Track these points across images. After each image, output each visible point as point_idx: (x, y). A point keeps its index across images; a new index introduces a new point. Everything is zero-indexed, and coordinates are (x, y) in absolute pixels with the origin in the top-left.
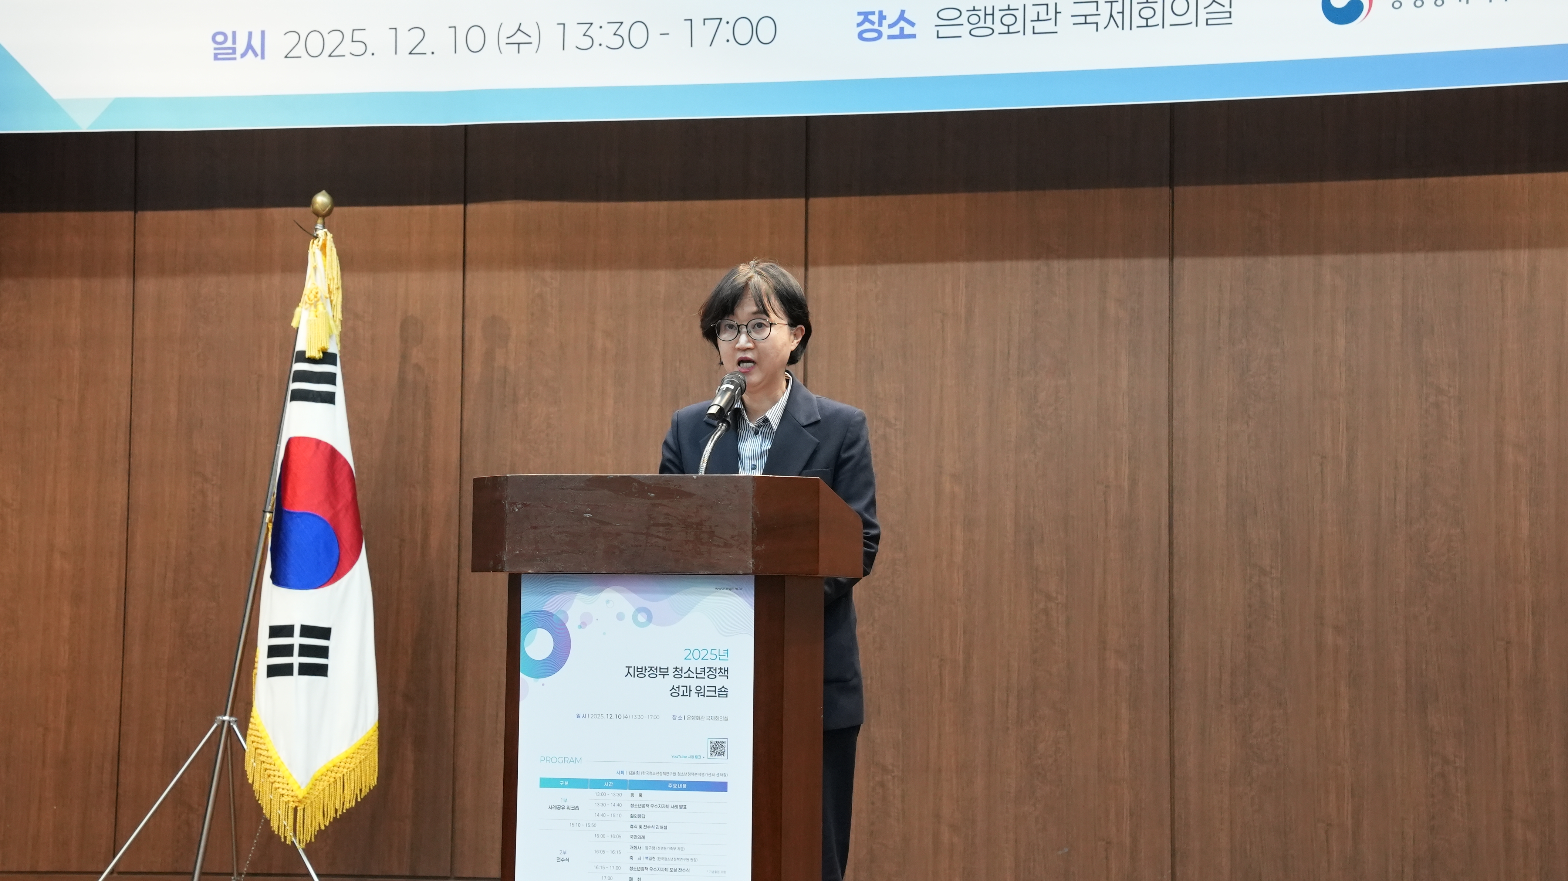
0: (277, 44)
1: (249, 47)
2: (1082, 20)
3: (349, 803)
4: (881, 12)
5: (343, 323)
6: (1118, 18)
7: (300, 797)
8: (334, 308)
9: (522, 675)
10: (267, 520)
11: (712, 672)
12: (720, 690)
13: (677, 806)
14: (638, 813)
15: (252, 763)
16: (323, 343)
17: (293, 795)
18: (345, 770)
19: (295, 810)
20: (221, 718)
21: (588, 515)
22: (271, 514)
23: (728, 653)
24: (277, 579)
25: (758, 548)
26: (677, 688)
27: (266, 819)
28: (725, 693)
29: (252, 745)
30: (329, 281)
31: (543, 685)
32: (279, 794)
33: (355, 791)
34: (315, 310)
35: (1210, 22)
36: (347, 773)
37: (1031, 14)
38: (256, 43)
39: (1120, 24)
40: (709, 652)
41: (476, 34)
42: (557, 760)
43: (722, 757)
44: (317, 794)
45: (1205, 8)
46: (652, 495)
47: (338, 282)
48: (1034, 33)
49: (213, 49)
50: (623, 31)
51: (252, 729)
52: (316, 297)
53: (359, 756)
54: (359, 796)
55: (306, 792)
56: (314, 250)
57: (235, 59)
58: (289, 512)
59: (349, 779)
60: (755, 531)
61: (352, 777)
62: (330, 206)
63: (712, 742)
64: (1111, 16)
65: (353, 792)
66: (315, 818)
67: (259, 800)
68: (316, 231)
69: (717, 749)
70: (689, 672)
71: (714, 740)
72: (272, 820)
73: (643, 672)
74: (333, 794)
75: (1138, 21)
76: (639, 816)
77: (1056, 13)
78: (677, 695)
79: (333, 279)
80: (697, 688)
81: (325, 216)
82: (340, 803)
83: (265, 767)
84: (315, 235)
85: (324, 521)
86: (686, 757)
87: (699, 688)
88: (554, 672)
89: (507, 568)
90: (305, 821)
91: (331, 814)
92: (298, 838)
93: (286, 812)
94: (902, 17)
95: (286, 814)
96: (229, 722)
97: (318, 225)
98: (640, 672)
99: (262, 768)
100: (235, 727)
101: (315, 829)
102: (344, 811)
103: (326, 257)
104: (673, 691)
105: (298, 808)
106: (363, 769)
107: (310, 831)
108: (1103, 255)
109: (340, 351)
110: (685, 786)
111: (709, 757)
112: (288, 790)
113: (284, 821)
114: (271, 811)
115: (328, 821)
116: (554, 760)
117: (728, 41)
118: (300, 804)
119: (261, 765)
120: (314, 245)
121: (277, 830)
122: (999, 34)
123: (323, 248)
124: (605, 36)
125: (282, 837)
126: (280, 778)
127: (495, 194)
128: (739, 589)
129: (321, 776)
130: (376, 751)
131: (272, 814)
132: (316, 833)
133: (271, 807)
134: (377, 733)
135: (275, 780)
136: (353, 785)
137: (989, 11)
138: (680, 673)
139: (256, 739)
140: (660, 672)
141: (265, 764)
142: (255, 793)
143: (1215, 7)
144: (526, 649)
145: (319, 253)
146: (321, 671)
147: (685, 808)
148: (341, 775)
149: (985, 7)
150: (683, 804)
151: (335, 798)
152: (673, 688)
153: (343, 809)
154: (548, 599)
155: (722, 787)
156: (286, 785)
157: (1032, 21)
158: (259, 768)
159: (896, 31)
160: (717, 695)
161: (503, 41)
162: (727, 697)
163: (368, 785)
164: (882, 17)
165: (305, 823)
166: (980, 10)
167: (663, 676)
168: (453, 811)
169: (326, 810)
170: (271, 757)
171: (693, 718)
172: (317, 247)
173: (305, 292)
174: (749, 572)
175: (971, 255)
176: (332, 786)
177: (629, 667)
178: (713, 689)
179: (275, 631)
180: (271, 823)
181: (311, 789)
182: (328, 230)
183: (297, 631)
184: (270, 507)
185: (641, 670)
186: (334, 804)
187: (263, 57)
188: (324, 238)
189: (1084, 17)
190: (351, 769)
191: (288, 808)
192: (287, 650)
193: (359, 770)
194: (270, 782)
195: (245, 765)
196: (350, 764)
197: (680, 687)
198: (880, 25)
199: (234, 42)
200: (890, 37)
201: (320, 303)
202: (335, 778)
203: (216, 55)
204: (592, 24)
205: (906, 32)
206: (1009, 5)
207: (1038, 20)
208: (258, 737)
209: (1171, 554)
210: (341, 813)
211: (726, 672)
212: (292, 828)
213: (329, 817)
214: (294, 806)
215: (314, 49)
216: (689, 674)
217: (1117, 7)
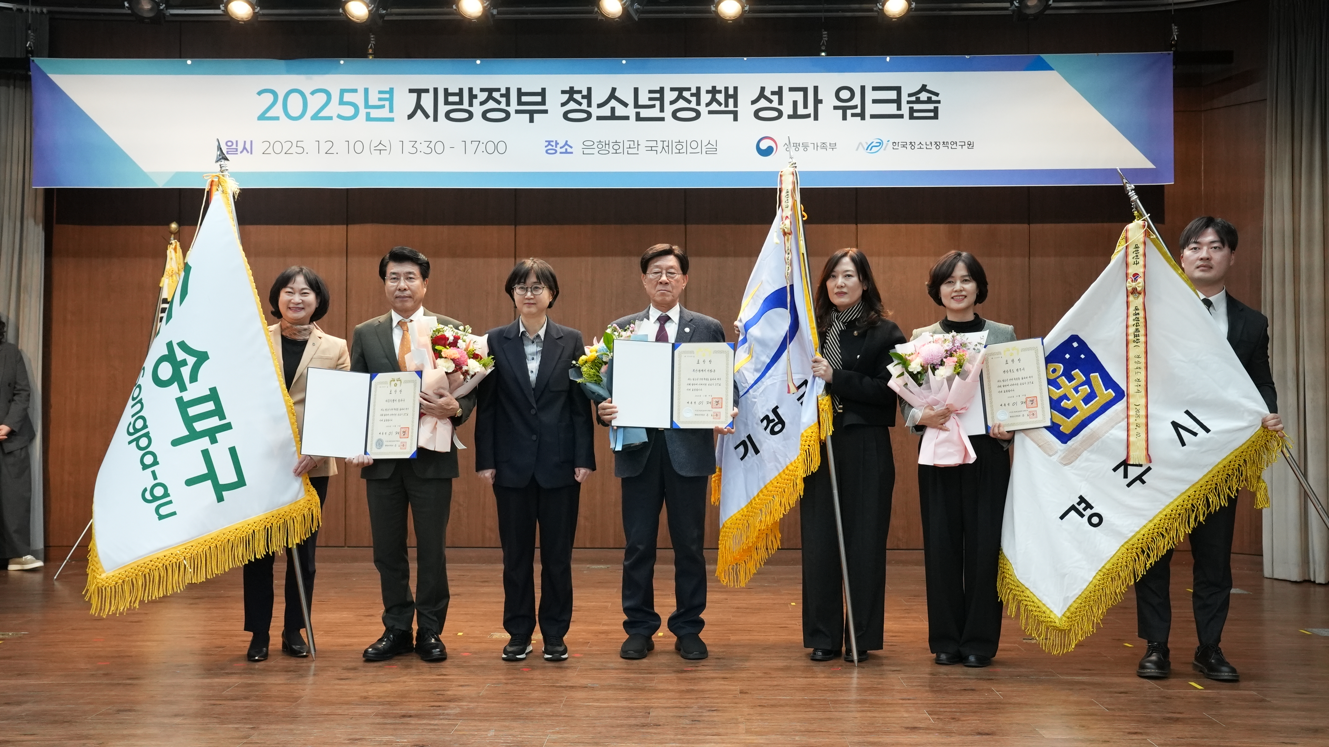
0: (258, 148)
1: (245, 148)
2: (650, 149)
4: (556, 141)
6: (666, 148)
30: (178, 265)
34: (172, 279)
37: (627, 145)
38: (248, 147)
39: (667, 151)
41: (359, 145)
45: (705, 146)
48: (628, 154)
49: (226, 149)
50: (432, 145)
52: (172, 273)
57: (237, 154)
64: (663, 147)
75: (675, 150)
77: (638, 145)
94: (566, 144)
117: (483, 152)
122: (612, 153)
124: (423, 147)
127: (362, 221)
137: (607, 143)
143: (709, 146)
157: (627, 148)
159: (563, 150)
161: (372, 148)
164: (557, 143)
166: (603, 142)
187: (251, 153)
198: (556, 147)
199: (237, 146)
200: (561, 153)
201: (174, 276)
204: (416, 142)
205: (568, 151)
206: (616, 141)
207: (630, 148)
215: (277, 150)
217: (666, 144)
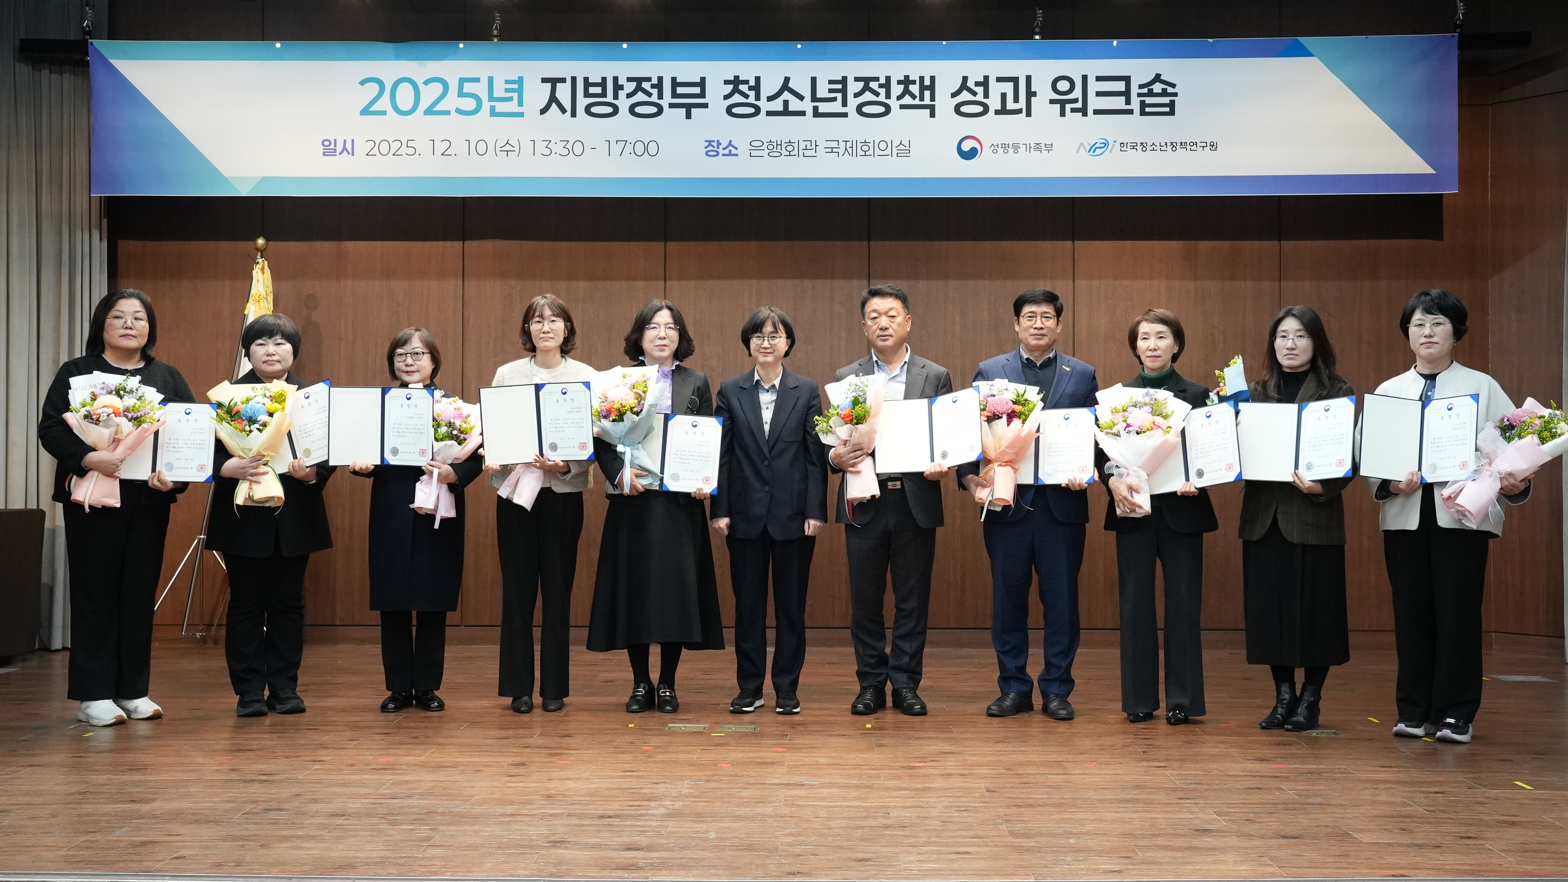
0: (361, 148)
1: (345, 148)
2: (830, 150)
4: (718, 141)
6: (850, 150)
35: (898, 155)
37: (802, 146)
38: (349, 147)
39: (851, 154)
45: (896, 147)
48: (804, 156)
49: (322, 149)
50: (569, 146)
57: (335, 155)
64: (846, 149)
75: (860, 152)
77: (816, 146)
94: (730, 144)
108: (832, 277)
122: (785, 156)
124: (559, 148)
137: (779, 143)
143: (901, 147)
149: (777, 141)
157: (803, 150)
159: (727, 152)
161: (498, 149)
164: (719, 144)
166: (774, 142)
175: (760, 276)
187: (353, 155)
198: (718, 148)
199: (335, 146)
200: (723, 155)
203: (324, 153)
204: (550, 141)
205: (733, 153)
206: (790, 140)
207: (806, 149)
215: (384, 151)
217: (849, 144)
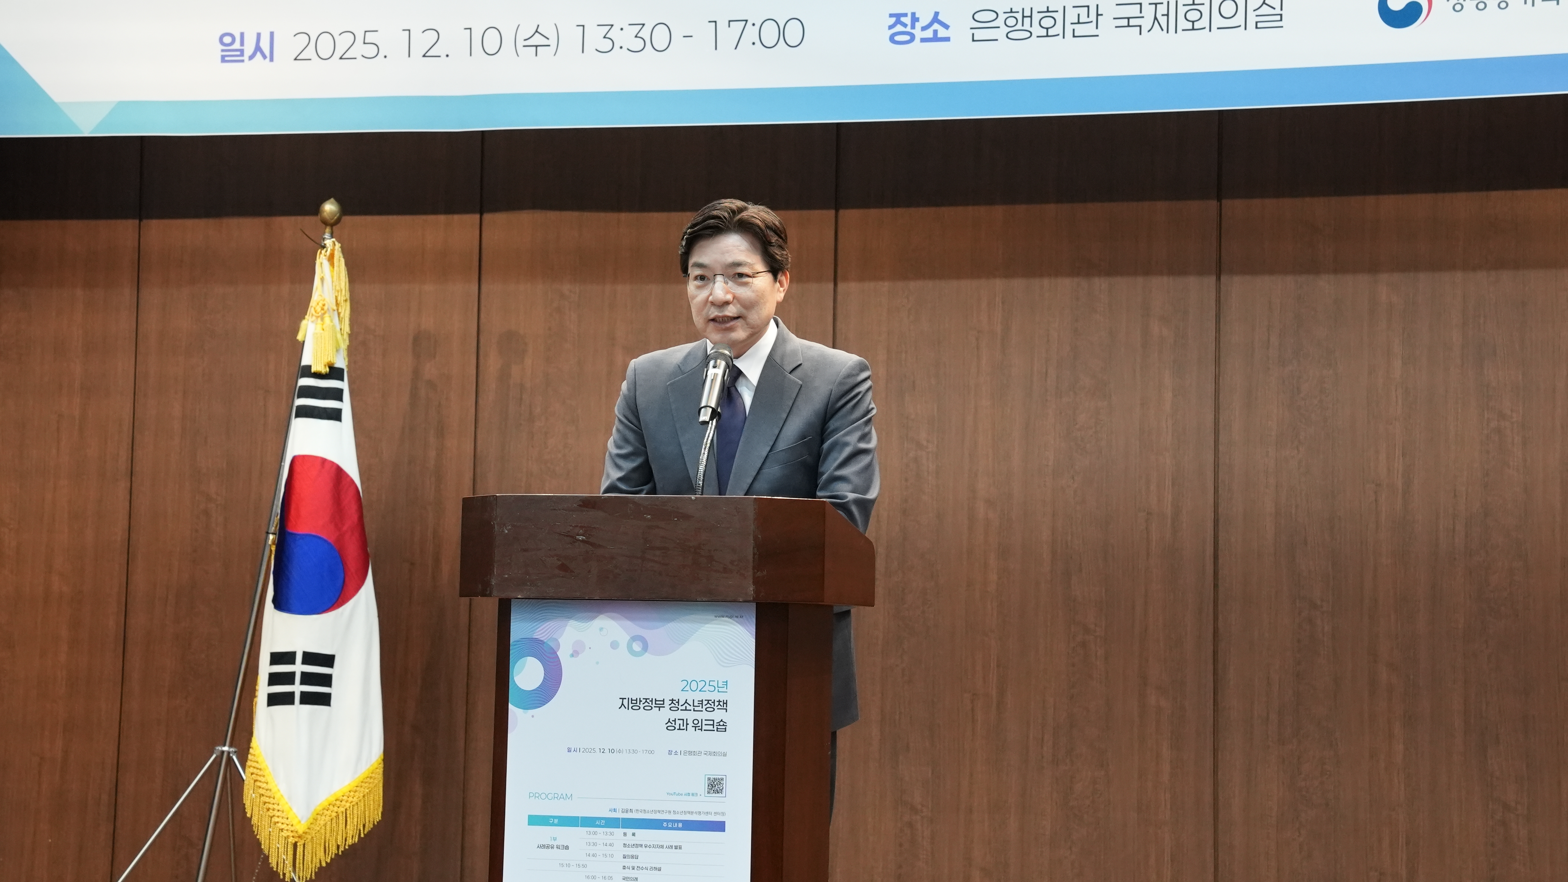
0: (286, 48)
1: (258, 49)
2: (1125, 22)
3: (352, 839)
4: (913, 14)
5: (351, 336)
6: (1163, 20)
7: (301, 832)
8: (341, 321)
9: (510, 706)
10: (270, 542)
11: (710, 705)
12: (718, 724)
13: (672, 847)
14: (630, 854)
15: (251, 795)
16: (329, 357)
17: (293, 830)
18: (348, 805)
19: (295, 845)
20: (220, 749)
21: (581, 538)
22: (275, 536)
23: (727, 685)
24: (280, 604)
25: (759, 574)
26: (673, 721)
27: (265, 855)
28: (724, 727)
29: (251, 777)
30: (336, 293)
31: (533, 716)
32: (278, 829)
33: (358, 826)
34: (322, 323)
35: (1259, 25)
36: (350, 808)
37: (1071, 17)
38: (265, 45)
39: (1165, 27)
40: (707, 684)
41: (492, 35)
42: (547, 796)
43: (720, 795)
44: (318, 829)
45: (1254, 11)
46: (649, 516)
47: (346, 294)
48: (1074, 36)
49: (220, 51)
50: (645, 33)
51: (251, 761)
52: (323, 309)
53: (362, 789)
54: (362, 832)
55: (307, 827)
56: (321, 260)
57: (243, 61)
58: (292, 534)
59: (351, 813)
60: (756, 556)
61: (355, 812)
62: (338, 215)
63: (709, 779)
64: (1156, 18)
65: (356, 828)
66: (316, 854)
67: (257, 835)
68: (324, 241)
69: (715, 786)
70: (686, 704)
71: (712, 777)
72: (270, 856)
73: (638, 704)
74: (335, 829)
75: (1183, 24)
76: (632, 857)
77: (1098, 15)
78: (674, 728)
79: (341, 290)
80: (697, 721)
81: (333, 224)
82: (342, 839)
83: (264, 800)
84: (323, 245)
85: (329, 544)
86: (681, 795)
87: (696, 722)
88: (544, 703)
89: (495, 593)
90: (305, 857)
91: (332, 850)
92: (297, 875)
93: (286, 848)
94: (936, 19)
95: (286, 850)
96: (229, 753)
97: (327, 234)
98: (634, 704)
99: (261, 801)
100: (235, 758)
101: (316, 866)
102: (347, 847)
103: (333, 267)
104: (669, 724)
105: (298, 844)
106: (366, 804)
107: (310, 868)
109: (349, 366)
110: (680, 825)
111: (707, 795)
112: (287, 825)
113: (283, 856)
114: (269, 846)
115: (329, 858)
116: (543, 796)
117: (754, 44)
118: (300, 839)
119: (260, 798)
120: (321, 255)
121: (275, 867)
122: (1038, 37)
123: (331, 259)
124: (626, 38)
125: (281, 874)
126: (280, 812)
127: (512, 204)
128: (739, 617)
129: (323, 810)
130: (381, 785)
131: (271, 850)
132: (317, 870)
133: (270, 842)
134: (382, 765)
135: (274, 814)
136: (356, 820)
137: (1027, 13)
138: (677, 706)
139: (255, 771)
140: (656, 704)
141: (264, 797)
142: (254, 828)
143: (1265, 10)
144: (515, 679)
145: (326, 263)
146: (324, 700)
147: (680, 848)
148: (343, 810)
149: (1023, 9)
150: (678, 844)
151: (337, 834)
152: (669, 721)
153: (345, 844)
154: (539, 625)
155: (719, 826)
156: (285, 820)
157: (1072, 24)
158: (258, 801)
159: (929, 34)
160: (715, 729)
161: (520, 43)
162: (725, 731)
163: (372, 820)
164: (915, 19)
165: (305, 860)
166: (1018, 12)
167: (658, 708)
168: (463, 848)
169: (327, 845)
170: (271, 790)
171: (690, 753)
172: (324, 257)
173: (311, 304)
174: (749, 599)
176: (334, 821)
177: (623, 699)
178: (711, 723)
179: (277, 658)
180: (270, 860)
181: (311, 824)
182: (336, 240)
183: (299, 658)
184: (273, 528)
185: (635, 702)
186: (336, 840)
187: (272, 60)
188: (332, 248)
189: (1127, 20)
190: (354, 803)
191: (288, 844)
192: (288, 678)
193: (362, 805)
194: (269, 816)
195: (244, 798)
196: (353, 798)
197: (677, 720)
198: (913, 27)
199: (242, 44)
200: (923, 40)
201: (327, 316)
202: (337, 812)
203: (223, 57)
204: (612, 25)
205: (940, 35)
206: (1048, 7)
207: (1079, 23)
208: (257, 769)
209: (1216, 586)
210: (343, 850)
211: (725, 705)
212: (292, 865)
213: (330, 853)
214: (294, 842)
215: (325, 52)
216: (686, 707)
217: (1162, 9)
